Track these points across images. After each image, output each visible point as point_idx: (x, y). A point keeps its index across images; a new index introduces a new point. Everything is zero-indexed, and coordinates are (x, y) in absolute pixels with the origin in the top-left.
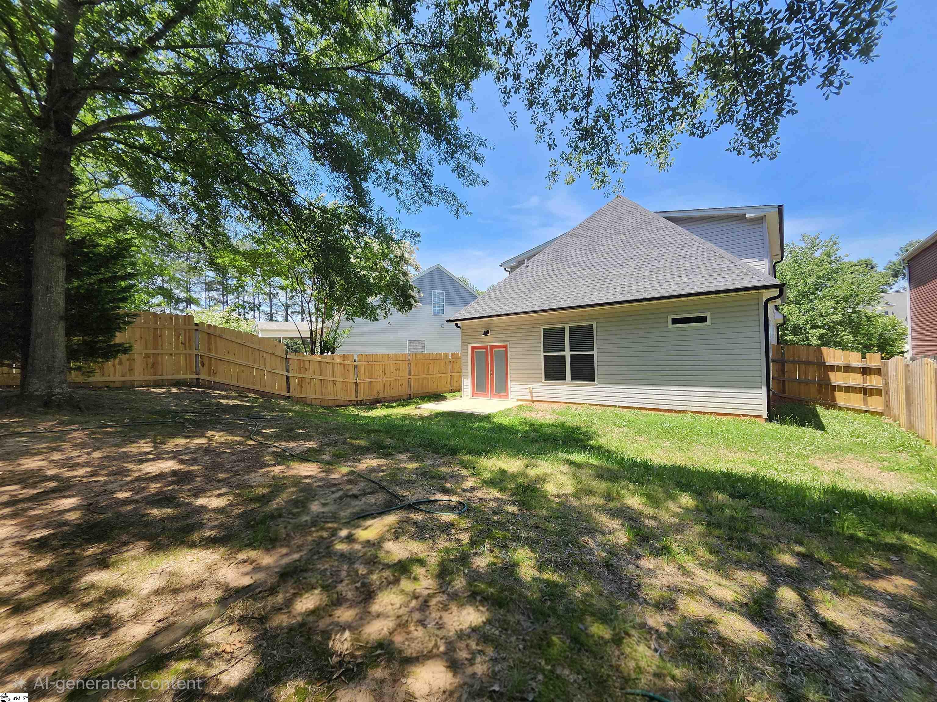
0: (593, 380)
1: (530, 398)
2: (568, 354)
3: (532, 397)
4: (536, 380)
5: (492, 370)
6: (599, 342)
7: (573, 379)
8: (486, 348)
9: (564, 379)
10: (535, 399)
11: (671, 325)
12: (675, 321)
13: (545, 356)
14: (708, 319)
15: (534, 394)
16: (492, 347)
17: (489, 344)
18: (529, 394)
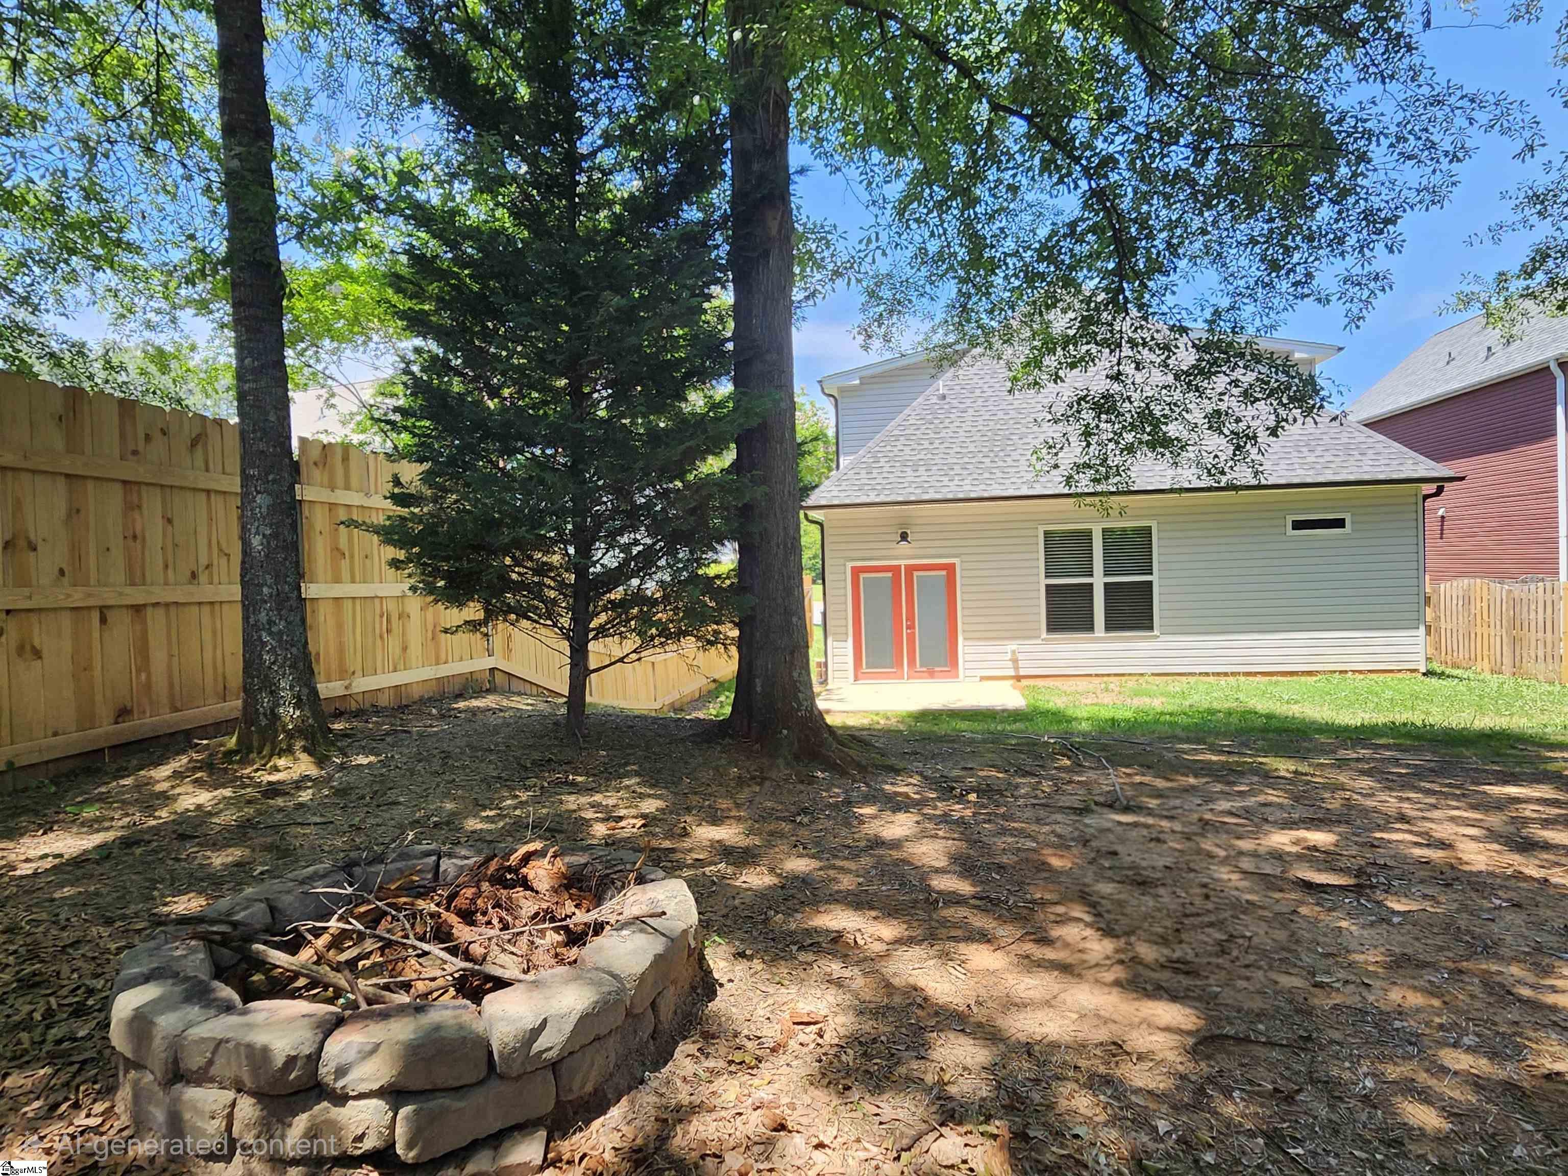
0: (1151, 628)
1: (1012, 673)
2: (1099, 581)
3: (1016, 668)
4: (1029, 635)
5: (910, 617)
6: (1162, 559)
7: (1109, 628)
8: (896, 570)
9: (1090, 628)
10: (1022, 672)
11: (1290, 532)
12: (1297, 525)
13: (1047, 586)
14: (1348, 523)
15: (1021, 664)
16: (910, 569)
17: (903, 563)
18: (1010, 664)
